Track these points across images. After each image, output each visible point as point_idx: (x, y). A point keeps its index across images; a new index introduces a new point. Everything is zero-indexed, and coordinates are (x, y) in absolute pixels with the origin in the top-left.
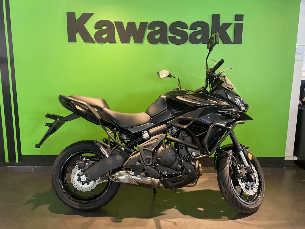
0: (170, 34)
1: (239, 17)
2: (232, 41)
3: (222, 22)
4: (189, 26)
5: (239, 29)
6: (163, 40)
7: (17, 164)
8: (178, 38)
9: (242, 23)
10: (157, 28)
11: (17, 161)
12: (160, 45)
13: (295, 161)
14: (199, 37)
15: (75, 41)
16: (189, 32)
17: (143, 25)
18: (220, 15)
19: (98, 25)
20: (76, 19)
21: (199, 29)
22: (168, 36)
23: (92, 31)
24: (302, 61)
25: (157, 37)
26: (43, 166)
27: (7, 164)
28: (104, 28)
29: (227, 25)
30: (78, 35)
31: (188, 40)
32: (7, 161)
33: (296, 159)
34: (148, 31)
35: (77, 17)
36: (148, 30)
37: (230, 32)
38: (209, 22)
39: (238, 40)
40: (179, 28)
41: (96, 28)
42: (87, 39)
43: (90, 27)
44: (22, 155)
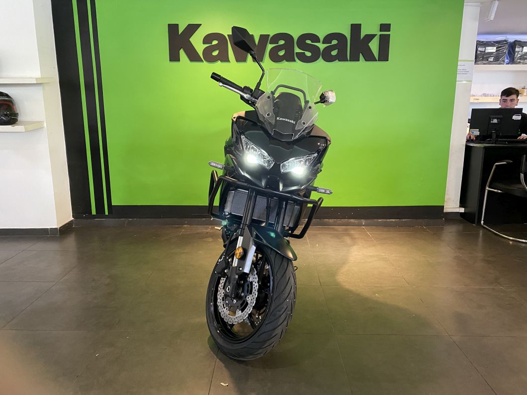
0: (297, 50)
1: (385, 27)
2: (377, 58)
3: (363, 33)
4: (322, 39)
5: (385, 42)
6: (289, 57)
7: (107, 217)
8: (308, 54)
9: (389, 35)
10: (282, 42)
11: (107, 213)
12: (285, 64)
13: (461, 213)
14: (334, 53)
15: (179, 60)
16: (322, 46)
17: (264, 38)
18: (361, 24)
19: (208, 39)
20: (180, 32)
21: (334, 42)
22: (295, 52)
23: (200, 47)
24: (471, 81)
25: (282, 53)
26: (139, 218)
27: (94, 217)
28: (215, 42)
29: (370, 37)
30: (182, 52)
31: (321, 57)
32: (94, 212)
33: (462, 210)
34: (270, 47)
35: (181, 30)
36: (270, 45)
37: (374, 46)
38: (347, 33)
39: (384, 55)
40: (309, 42)
41: (204, 42)
42: (193, 56)
43: (197, 42)
44: (113, 205)
